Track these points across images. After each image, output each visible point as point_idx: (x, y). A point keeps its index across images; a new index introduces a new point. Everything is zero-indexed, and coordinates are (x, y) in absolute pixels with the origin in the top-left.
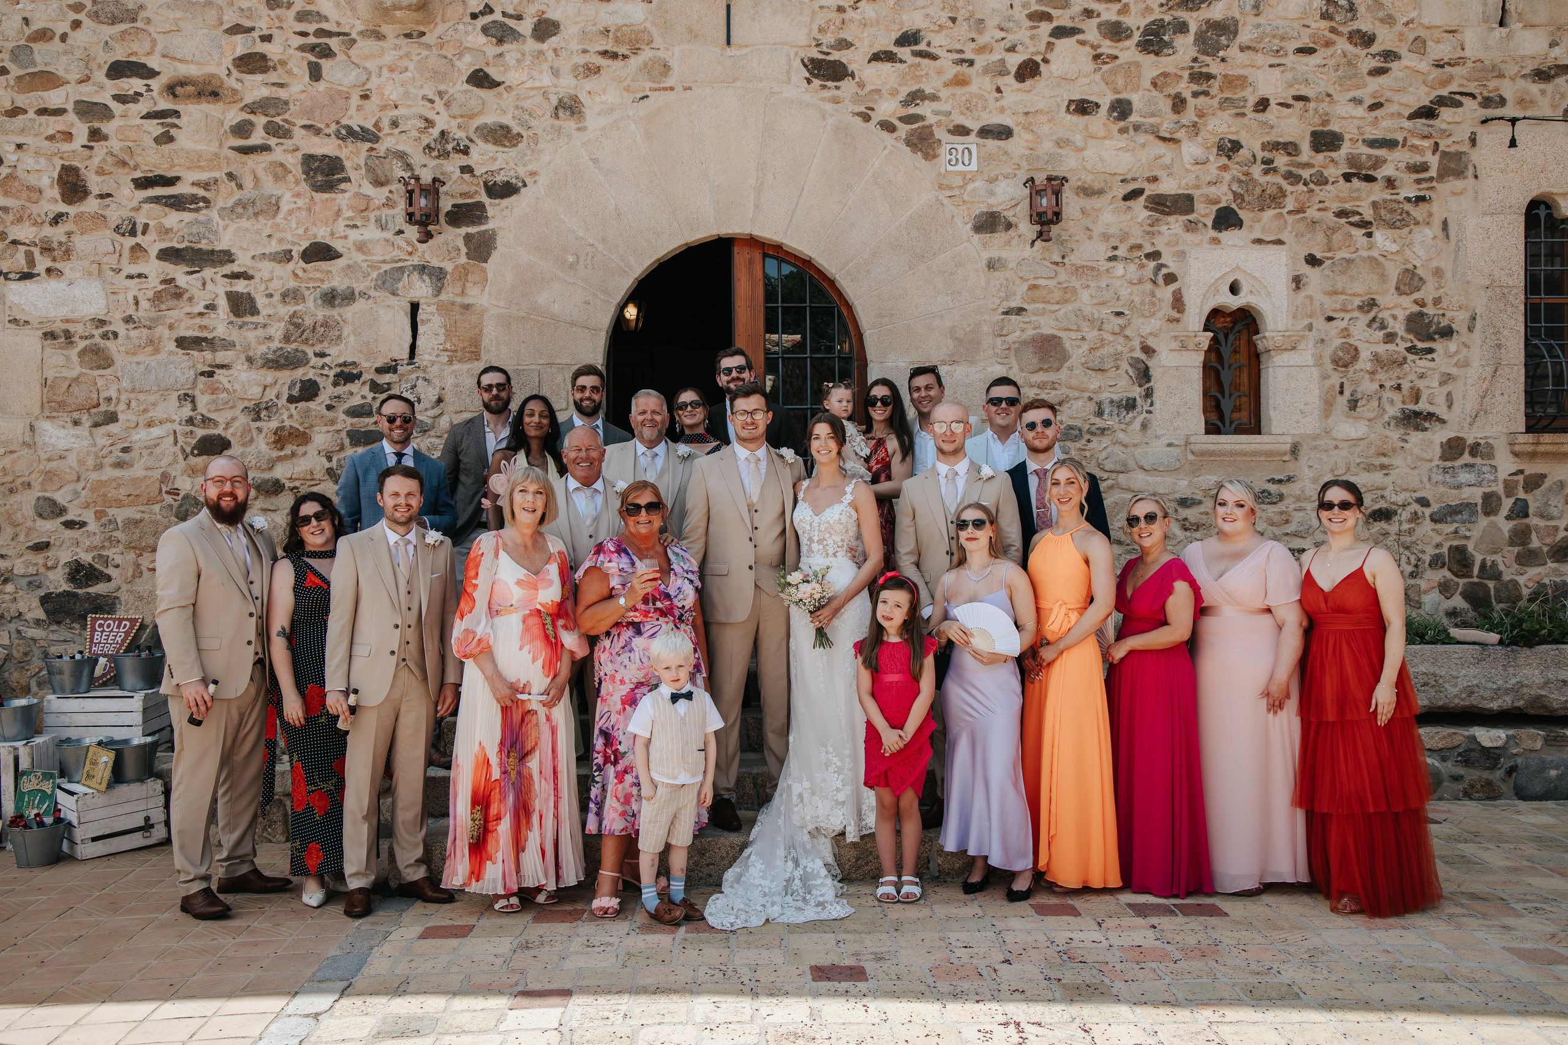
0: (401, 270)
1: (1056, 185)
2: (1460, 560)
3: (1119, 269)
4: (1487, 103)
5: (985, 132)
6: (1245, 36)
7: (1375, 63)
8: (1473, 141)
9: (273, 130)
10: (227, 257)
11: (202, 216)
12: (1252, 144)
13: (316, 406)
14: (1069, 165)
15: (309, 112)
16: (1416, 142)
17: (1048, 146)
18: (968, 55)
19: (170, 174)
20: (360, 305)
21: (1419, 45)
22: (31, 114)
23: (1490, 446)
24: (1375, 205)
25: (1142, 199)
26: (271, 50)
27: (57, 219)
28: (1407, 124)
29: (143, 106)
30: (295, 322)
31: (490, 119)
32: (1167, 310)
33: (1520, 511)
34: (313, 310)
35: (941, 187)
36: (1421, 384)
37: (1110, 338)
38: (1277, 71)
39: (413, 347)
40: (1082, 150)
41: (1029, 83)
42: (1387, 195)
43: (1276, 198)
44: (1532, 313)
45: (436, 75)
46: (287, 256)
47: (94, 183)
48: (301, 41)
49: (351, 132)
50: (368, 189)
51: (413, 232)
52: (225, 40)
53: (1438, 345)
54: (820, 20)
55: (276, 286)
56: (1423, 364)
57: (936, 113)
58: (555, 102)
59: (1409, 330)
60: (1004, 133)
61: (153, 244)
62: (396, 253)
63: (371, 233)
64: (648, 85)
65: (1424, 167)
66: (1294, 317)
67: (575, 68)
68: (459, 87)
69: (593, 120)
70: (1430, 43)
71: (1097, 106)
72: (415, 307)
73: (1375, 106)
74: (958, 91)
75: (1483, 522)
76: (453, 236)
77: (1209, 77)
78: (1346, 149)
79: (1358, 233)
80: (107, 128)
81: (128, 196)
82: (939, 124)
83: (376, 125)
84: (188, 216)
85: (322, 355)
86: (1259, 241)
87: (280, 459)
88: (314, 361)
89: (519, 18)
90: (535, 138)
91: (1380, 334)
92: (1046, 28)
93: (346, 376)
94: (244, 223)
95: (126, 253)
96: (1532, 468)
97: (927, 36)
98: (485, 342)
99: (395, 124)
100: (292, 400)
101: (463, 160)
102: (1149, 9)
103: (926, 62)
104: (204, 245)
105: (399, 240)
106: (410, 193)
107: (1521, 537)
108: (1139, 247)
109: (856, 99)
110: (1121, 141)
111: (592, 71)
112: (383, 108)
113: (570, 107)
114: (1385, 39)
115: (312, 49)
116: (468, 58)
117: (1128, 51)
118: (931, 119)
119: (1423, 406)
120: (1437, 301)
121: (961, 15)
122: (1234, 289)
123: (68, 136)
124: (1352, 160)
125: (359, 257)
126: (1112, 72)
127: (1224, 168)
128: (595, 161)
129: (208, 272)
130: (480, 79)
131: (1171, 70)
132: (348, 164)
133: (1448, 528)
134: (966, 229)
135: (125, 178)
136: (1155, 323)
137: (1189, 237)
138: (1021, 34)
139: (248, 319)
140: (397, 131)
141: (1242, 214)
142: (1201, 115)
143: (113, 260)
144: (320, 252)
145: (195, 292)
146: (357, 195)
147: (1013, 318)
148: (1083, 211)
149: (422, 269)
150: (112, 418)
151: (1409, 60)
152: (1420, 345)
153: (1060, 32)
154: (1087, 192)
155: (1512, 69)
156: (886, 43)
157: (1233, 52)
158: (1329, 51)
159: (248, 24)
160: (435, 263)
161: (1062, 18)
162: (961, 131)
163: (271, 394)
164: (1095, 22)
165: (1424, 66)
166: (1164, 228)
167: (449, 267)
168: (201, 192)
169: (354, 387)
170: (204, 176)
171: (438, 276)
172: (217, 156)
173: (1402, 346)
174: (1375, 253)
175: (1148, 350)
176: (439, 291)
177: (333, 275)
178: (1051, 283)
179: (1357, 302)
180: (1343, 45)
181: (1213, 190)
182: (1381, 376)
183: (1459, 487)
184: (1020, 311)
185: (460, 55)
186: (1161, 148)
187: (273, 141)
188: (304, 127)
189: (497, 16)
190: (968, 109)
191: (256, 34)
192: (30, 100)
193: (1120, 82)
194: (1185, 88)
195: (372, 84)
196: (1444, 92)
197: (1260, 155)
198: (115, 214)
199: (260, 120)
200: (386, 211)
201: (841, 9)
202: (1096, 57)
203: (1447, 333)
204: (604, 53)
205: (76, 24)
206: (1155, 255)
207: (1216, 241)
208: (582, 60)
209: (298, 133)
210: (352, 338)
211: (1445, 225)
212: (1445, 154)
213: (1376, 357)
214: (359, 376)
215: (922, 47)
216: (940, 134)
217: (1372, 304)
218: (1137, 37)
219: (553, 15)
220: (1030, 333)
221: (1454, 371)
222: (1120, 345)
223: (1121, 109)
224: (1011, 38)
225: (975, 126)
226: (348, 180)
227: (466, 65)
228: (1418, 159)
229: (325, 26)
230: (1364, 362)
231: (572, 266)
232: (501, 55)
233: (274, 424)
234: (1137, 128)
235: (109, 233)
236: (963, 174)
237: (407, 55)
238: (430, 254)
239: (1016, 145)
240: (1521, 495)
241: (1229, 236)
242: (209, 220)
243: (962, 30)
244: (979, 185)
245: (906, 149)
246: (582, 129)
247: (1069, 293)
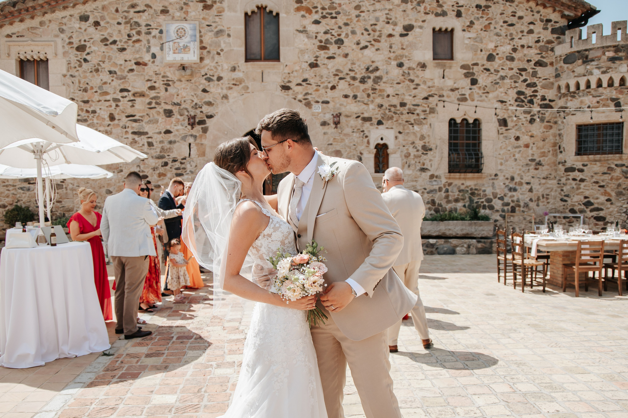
0: (187, 136)
1: (339, 115)
2: (433, 202)
3: (355, 134)
4: (440, 96)
5: (323, 102)
6: (384, 79)
7: (415, 86)
8: (437, 105)
9: (157, 103)
10: (147, 133)
11: (141, 124)
12: (386, 105)
13: (168, 167)
14: (343, 110)
15: (165, 99)
16: (424, 105)
17: (338, 105)
18: (319, 84)
19: (134, 114)
20: (177, 144)
21: (425, 82)
22: (103, 101)
23: (440, 176)
24: (414, 120)
25: (360, 118)
26: (156, 85)
27: (109, 125)
28: (422, 101)
29: (127, 99)
30: (163, 149)
31: (207, 100)
32: (366, 144)
33: (447, 191)
34: (166, 145)
35: (313, 115)
36: (425, 162)
37: (352, 150)
38: (392, 88)
39: (190, 154)
40: (345, 106)
41: (333, 91)
42: (417, 117)
43: (391, 118)
44: (450, 145)
45: (194, 90)
46: (160, 133)
47: (117, 117)
48: (163, 82)
49: (175, 104)
50: (179, 117)
51: (189, 127)
52: (146, 83)
53: (429, 152)
54: (284, 76)
55: (158, 140)
56: (425, 157)
57: (312, 98)
58: (222, 96)
59: (422, 149)
60: (327, 102)
61: (130, 131)
62: (185, 132)
63: (179, 127)
64: (244, 92)
65: (425, 111)
66: (396, 146)
67: (226, 88)
68: (200, 92)
69: (231, 100)
70: (427, 82)
71: (349, 96)
72: (190, 144)
73: (414, 97)
74: (317, 93)
75: (439, 193)
76: (198, 128)
77: (376, 89)
78: (408, 106)
79: (410, 126)
80: (119, 104)
81: (125, 119)
82: (312, 100)
83: (181, 102)
84: (137, 124)
85: (169, 156)
86: (387, 128)
87: (160, 180)
88: (167, 157)
89: (213, 76)
90: (217, 104)
91: (415, 150)
92: (337, 78)
93: (174, 161)
94: (151, 125)
95: (124, 133)
96: (450, 181)
97: (309, 80)
98: (206, 152)
99: (185, 101)
100: (162, 166)
101: (200, 110)
102: (361, 73)
103: (309, 86)
104: (141, 131)
105: (186, 129)
106: (189, 119)
107: (447, 197)
108: (359, 129)
109: (293, 95)
110: (355, 104)
111: (230, 88)
112: (182, 98)
113: (225, 97)
114: (417, 81)
115: (165, 84)
116: (201, 86)
117: (357, 83)
118: (310, 99)
119: (425, 167)
120: (429, 142)
121: (317, 74)
122: (382, 139)
123: (111, 106)
124: (409, 109)
125: (177, 133)
126: (353, 88)
127: (379, 111)
128: (231, 110)
129: (142, 137)
130: (204, 91)
131: (367, 87)
132: (174, 111)
133: (431, 195)
134: (318, 125)
135: (124, 115)
136: (363, 147)
137: (371, 127)
138: (332, 79)
139: (152, 147)
140: (185, 103)
141: (384, 122)
142: (374, 98)
143: (121, 135)
144: (168, 132)
145: (140, 141)
146: (177, 118)
147: (330, 146)
148: (346, 121)
149: (192, 135)
150: (122, 171)
151: (422, 86)
152: (425, 152)
153: (341, 79)
154: (347, 116)
155: (446, 89)
156: (300, 81)
157: (381, 83)
158: (404, 84)
159: (151, 79)
160: (194, 134)
161: (341, 75)
162: (317, 102)
163: (157, 165)
164: (349, 76)
165: (425, 87)
166: (365, 125)
167: (198, 135)
168: (141, 118)
169: (176, 163)
170: (141, 114)
171: (195, 137)
172: (144, 110)
173: (420, 153)
174: (414, 131)
175: (361, 154)
176: (195, 140)
177: (171, 137)
178: (339, 138)
179: (410, 142)
180: (407, 82)
181: (377, 116)
182: (416, 160)
183: (433, 185)
184: (331, 144)
185: (200, 85)
186: (364, 106)
187: (157, 106)
188: (165, 103)
189: (208, 76)
190: (319, 97)
191: (153, 81)
192: (103, 98)
193: (355, 90)
194: (370, 92)
195: (180, 92)
196: (430, 93)
197: (388, 108)
198: (121, 124)
199: (154, 101)
200: (183, 122)
201: (289, 73)
202: (349, 85)
203: (431, 150)
204: (233, 84)
205: (113, 80)
206: (363, 131)
207: (377, 128)
208: (228, 86)
209: (163, 104)
210: (176, 152)
211: (430, 125)
212: (430, 108)
213: (415, 155)
214: (177, 161)
215: (308, 82)
216: (312, 103)
217: (413, 143)
218: (359, 80)
219: (221, 75)
220: (334, 149)
221: (432, 158)
222: (355, 152)
223: (355, 97)
224: (329, 80)
225: (320, 101)
226: (174, 115)
227: (201, 87)
228: (424, 109)
229: (169, 79)
230: (412, 156)
231: (226, 134)
232: (209, 85)
233: (158, 172)
234: (359, 101)
235: (120, 128)
236: (318, 113)
237: (187, 85)
238: (194, 132)
239: (331, 105)
240: (447, 187)
241: (380, 127)
242: (142, 125)
243: (318, 78)
244: (321, 115)
245: (304, 106)
246: (228, 102)
247: (343, 140)
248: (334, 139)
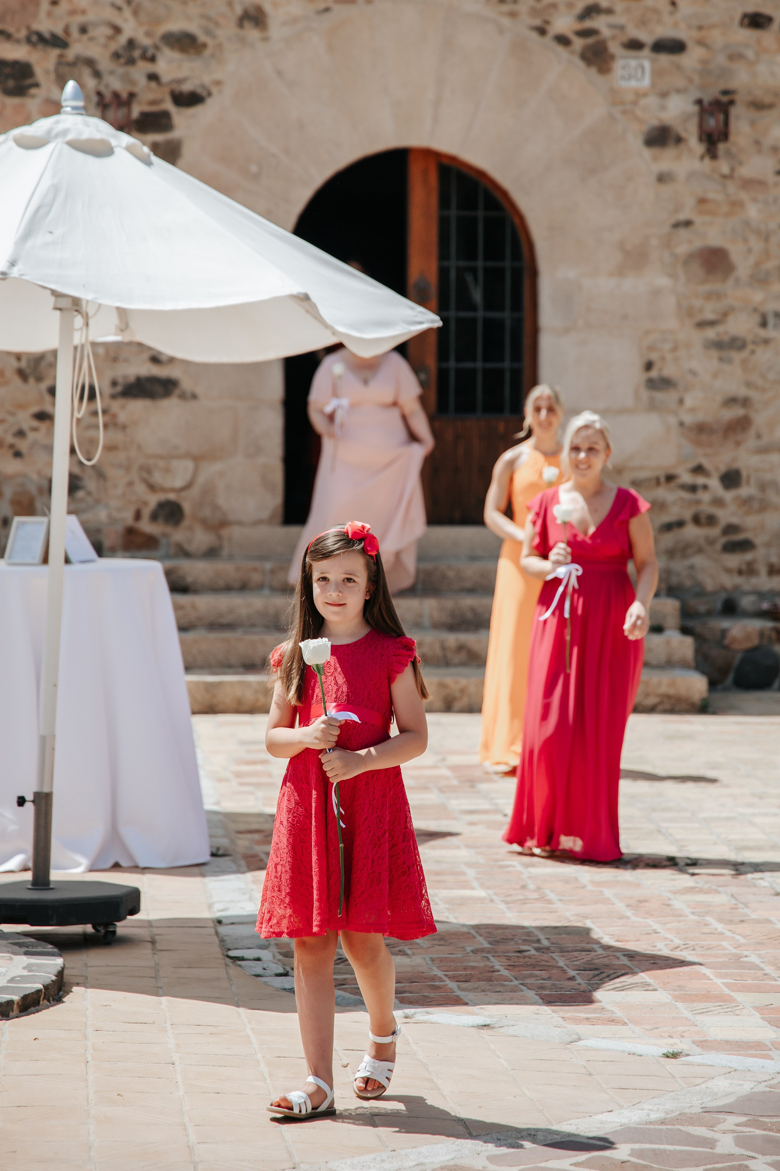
1: (724, 104)
5: (659, 47)
14: (741, 79)
17: (721, 60)
31: (175, 27)
35: (614, 103)
40: (752, 65)
49: (41, 39)
50: (58, 95)
57: (611, 26)
58: (239, 10)
60: (676, 47)
69: (277, 31)
71: (771, 20)
74: (634, 5)
82: (614, 38)
83: (66, 31)
90: (220, 47)
99: (83, 30)
101: (149, 68)
106: (104, 106)
109: (533, 12)
113: (254, 17)
118: (606, 32)
128: (279, 73)
132: (39, 71)
134: (638, 142)
140: (85, 37)
146: (48, 101)
147: (681, 230)
148: (754, 125)
154: (758, 106)
162: (635, 45)
178: (719, 196)
184: (688, 224)
190: (643, 23)
216: (614, 48)
220: (698, 244)
225: (648, 39)
226: (37, 85)
231: (254, 174)
236: (635, 91)
239: (690, 59)
244: (652, 101)
245: (581, 64)
246: (265, 39)
247: (737, 205)
248: (702, 201)
